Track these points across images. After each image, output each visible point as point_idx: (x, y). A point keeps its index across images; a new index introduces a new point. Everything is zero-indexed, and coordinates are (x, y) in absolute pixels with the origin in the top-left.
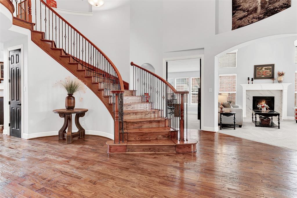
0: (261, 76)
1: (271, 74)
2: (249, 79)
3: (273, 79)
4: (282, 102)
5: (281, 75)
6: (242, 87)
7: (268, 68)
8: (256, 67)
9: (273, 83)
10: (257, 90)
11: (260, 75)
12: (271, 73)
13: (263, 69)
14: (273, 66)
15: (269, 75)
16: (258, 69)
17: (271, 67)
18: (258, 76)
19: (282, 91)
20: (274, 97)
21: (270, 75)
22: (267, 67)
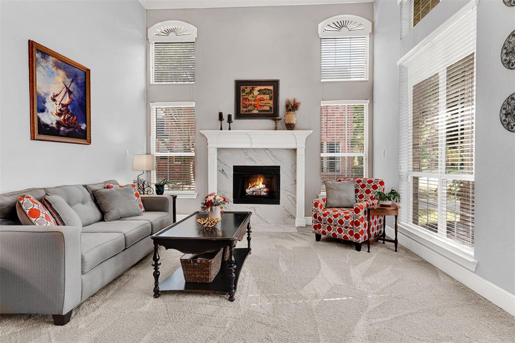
0: (251, 111)
1: (272, 106)
2: (221, 115)
3: (275, 120)
4: (295, 181)
5: (292, 107)
6: (207, 139)
7: (265, 89)
8: (240, 85)
9: (276, 129)
10: (242, 149)
11: (249, 108)
12: (271, 102)
13: (256, 93)
14: (275, 83)
15: (268, 108)
16: (244, 91)
17: (271, 88)
18: (244, 109)
19: (295, 150)
20: (279, 167)
21: (271, 108)
22: (263, 88)
